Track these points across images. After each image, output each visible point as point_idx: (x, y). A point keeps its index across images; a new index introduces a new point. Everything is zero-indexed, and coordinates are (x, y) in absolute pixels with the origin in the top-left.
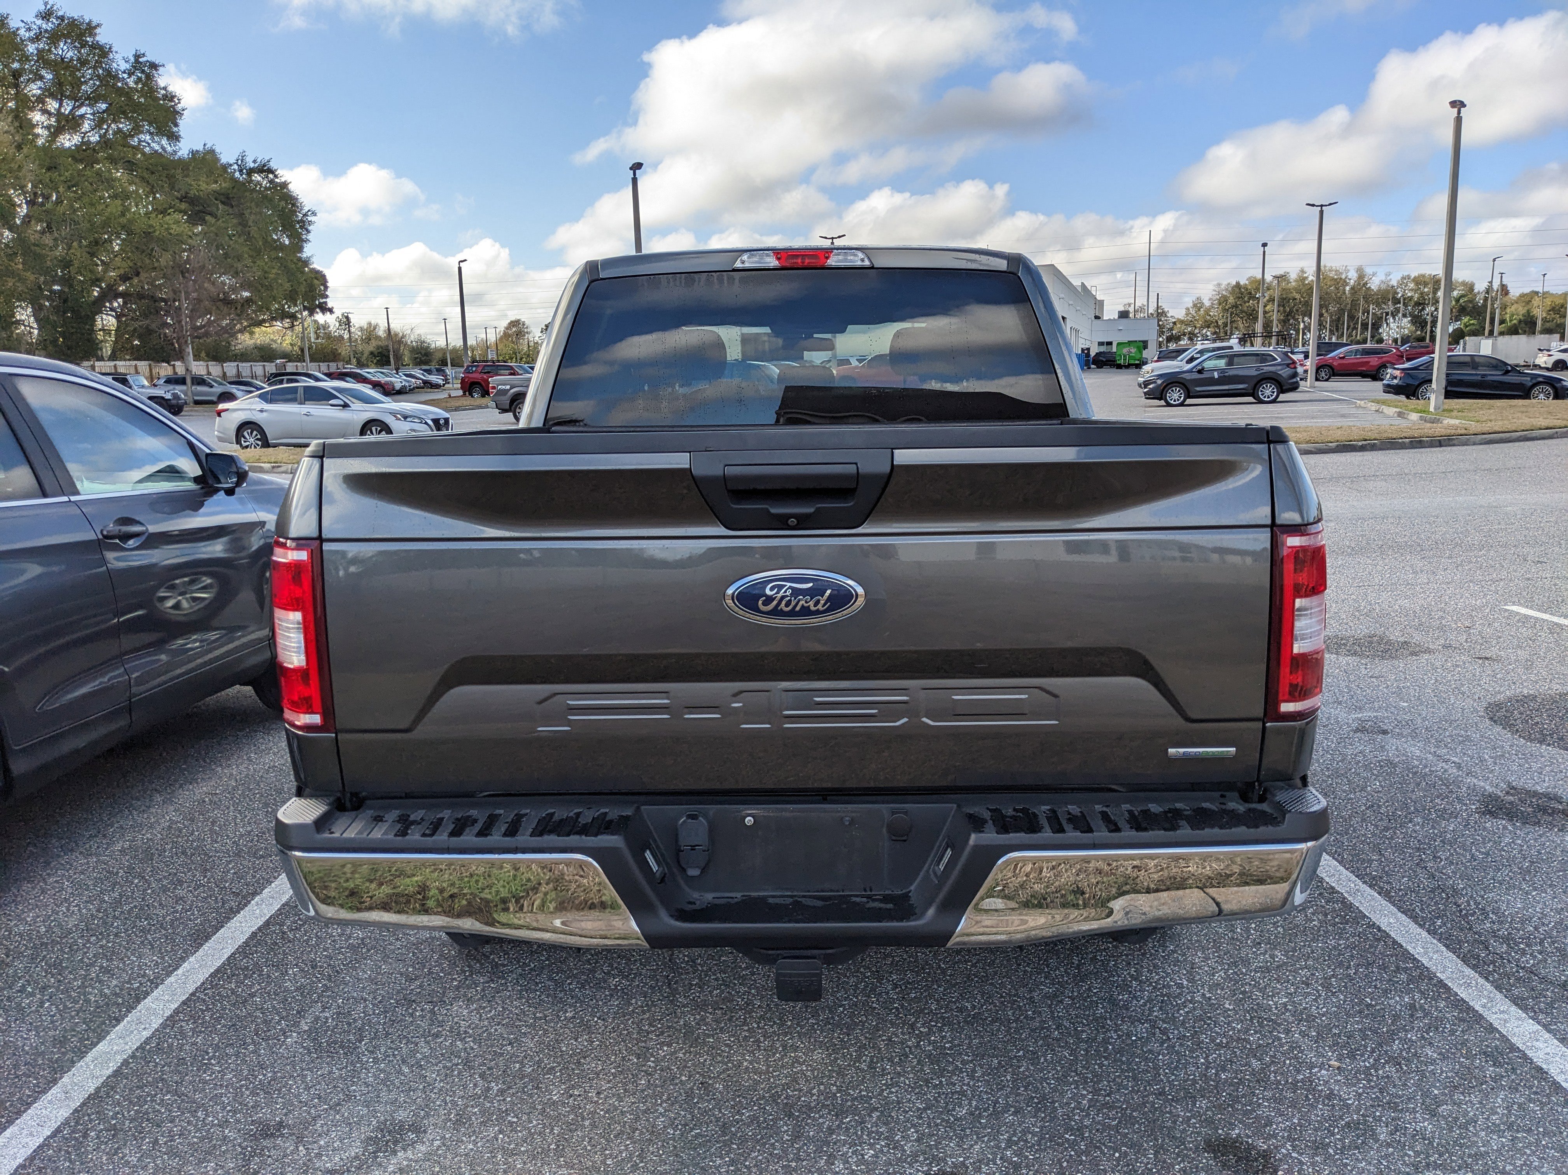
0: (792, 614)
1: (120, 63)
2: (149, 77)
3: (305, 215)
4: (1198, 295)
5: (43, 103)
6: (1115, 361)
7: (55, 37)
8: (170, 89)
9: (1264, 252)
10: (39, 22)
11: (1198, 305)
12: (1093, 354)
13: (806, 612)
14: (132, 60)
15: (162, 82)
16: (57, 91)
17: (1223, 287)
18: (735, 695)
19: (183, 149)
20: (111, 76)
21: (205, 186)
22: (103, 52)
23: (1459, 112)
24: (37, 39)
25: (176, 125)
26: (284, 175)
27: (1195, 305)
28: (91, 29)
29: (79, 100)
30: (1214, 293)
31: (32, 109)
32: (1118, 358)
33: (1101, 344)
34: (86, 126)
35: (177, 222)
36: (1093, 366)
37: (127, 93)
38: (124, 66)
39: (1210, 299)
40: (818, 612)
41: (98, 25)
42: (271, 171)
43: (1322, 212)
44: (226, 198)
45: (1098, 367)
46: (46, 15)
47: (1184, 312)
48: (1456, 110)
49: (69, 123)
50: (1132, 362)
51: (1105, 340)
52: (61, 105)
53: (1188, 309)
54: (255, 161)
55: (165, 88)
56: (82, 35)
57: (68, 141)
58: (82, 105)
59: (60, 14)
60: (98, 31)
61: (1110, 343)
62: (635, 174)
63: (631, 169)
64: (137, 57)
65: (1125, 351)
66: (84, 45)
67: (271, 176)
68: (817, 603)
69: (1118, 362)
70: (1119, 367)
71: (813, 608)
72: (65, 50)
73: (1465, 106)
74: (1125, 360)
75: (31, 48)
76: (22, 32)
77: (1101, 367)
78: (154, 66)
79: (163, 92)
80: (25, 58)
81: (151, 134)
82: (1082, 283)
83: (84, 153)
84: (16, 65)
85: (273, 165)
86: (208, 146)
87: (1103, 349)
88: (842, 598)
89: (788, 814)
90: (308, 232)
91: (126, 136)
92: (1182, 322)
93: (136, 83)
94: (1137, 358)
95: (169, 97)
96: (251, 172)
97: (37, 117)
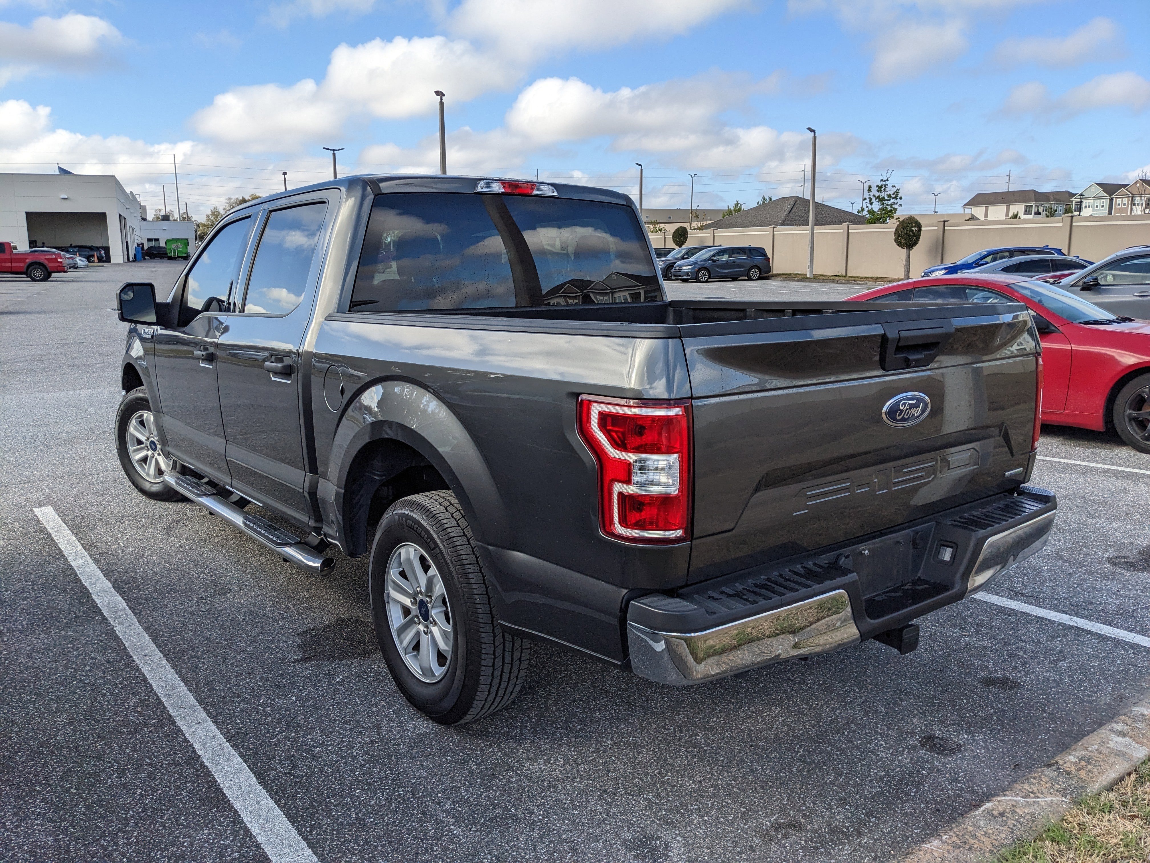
4: (215, 206)
6: (166, 254)
9: (285, 179)
11: (216, 213)
12: (146, 248)
17: (233, 200)
23: (441, 99)
27: (213, 213)
30: (227, 205)
32: (168, 252)
33: (149, 240)
36: (146, 257)
39: (224, 209)
43: (334, 155)
45: (151, 258)
47: (205, 218)
48: (439, 97)
50: (180, 255)
51: (153, 237)
53: (208, 216)
61: (157, 240)
65: (174, 246)
69: (169, 255)
70: (171, 258)
73: (444, 95)
74: (174, 253)
77: (154, 258)
82: (131, 192)
87: (152, 244)
92: (204, 225)
94: (184, 251)
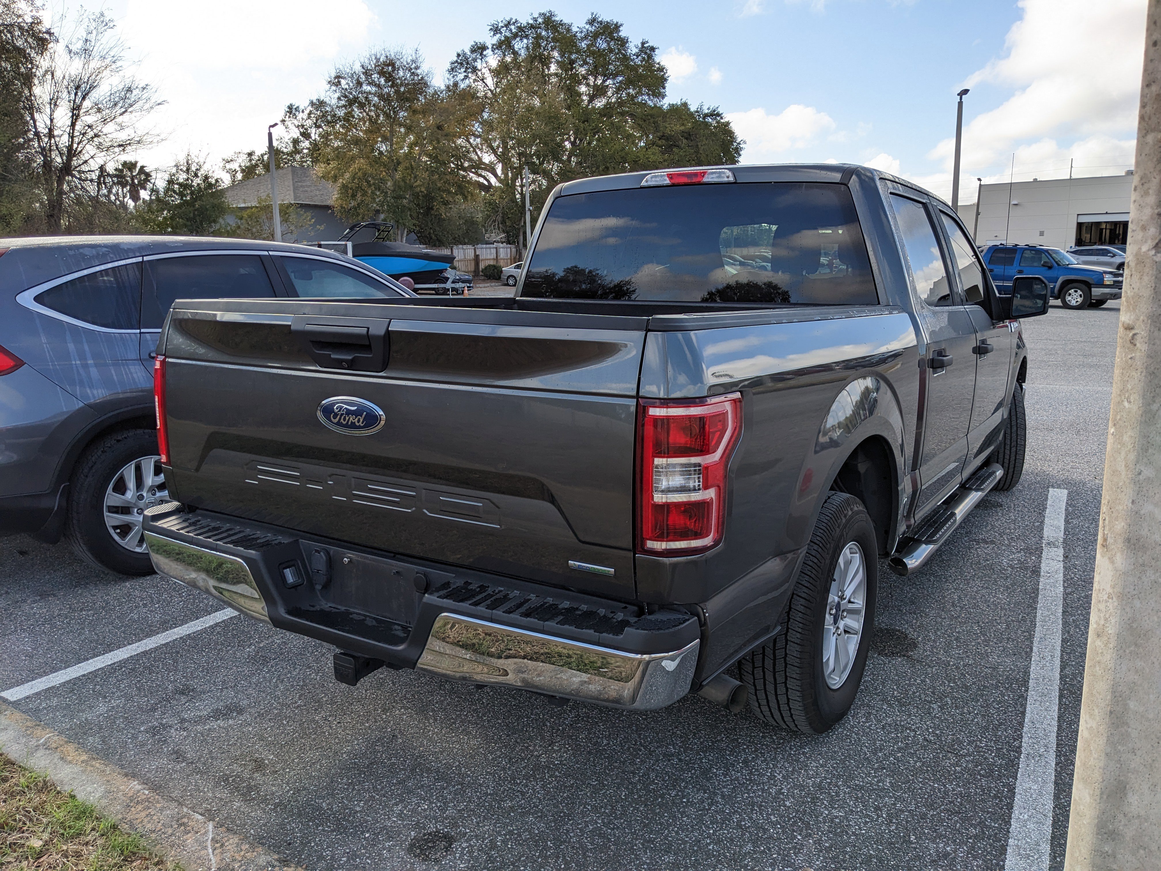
0: (346, 426)
1: (633, 49)
2: (650, 57)
3: (739, 144)
5: (587, 79)
7: (596, 35)
8: (662, 64)
10: (587, 26)
13: (353, 426)
14: (640, 46)
15: (657, 59)
16: (594, 72)
18: (330, 476)
19: (666, 103)
20: (626, 58)
21: (675, 127)
22: (623, 42)
24: (585, 38)
25: (664, 88)
26: (727, 117)
28: (617, 27)
29: (606, 76)
31: (580, 83)
34: (610, 93)
35: (654, 154)
37: (635, 68)
38: (635, 51)
40: (359, 427)
41: (621, 25)
42: (718, 115)
44: (688, 135)
46: (592, 22)
49: (599, 91)
52: (595, 80)
54: (708, 109)
55: (659, 64)
56: (611, 33)
57: (600, 103)
58: (608, 78)
59: (600, 19)
60: (621, 29)
62: (961, 99)
63: (958, 95)
64: (643, 44)
66: (612, 39)
67: (718, 118)
68: (359, 421)
71: (357, 424)
72: (602, 44)
75: (584, 45)
76: (578, 35)
78: (653, 49)
79: (657, 66)
80: (578, 51)
81: (648, 95)
83: (608, 111)
84: (573, 57)
85: (720, 110)
86: (683, 100)
88: (371, 419)
89: (368, 561)
90: (740, 155)
91: (633, 98)
93: (642, 62)
95: (661, 69)
96: (706, 115)
97: (583, 89)
